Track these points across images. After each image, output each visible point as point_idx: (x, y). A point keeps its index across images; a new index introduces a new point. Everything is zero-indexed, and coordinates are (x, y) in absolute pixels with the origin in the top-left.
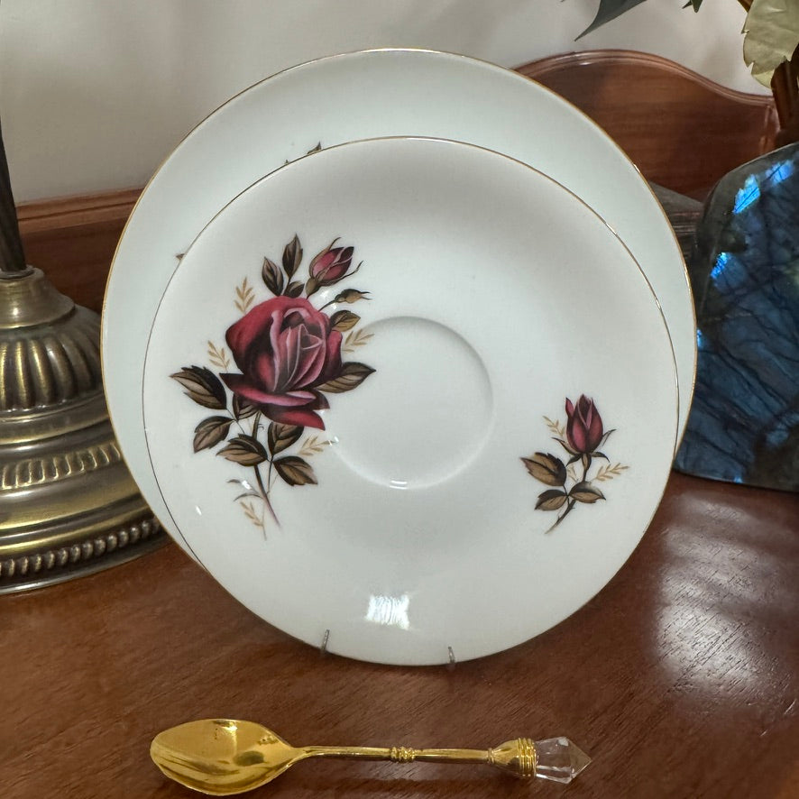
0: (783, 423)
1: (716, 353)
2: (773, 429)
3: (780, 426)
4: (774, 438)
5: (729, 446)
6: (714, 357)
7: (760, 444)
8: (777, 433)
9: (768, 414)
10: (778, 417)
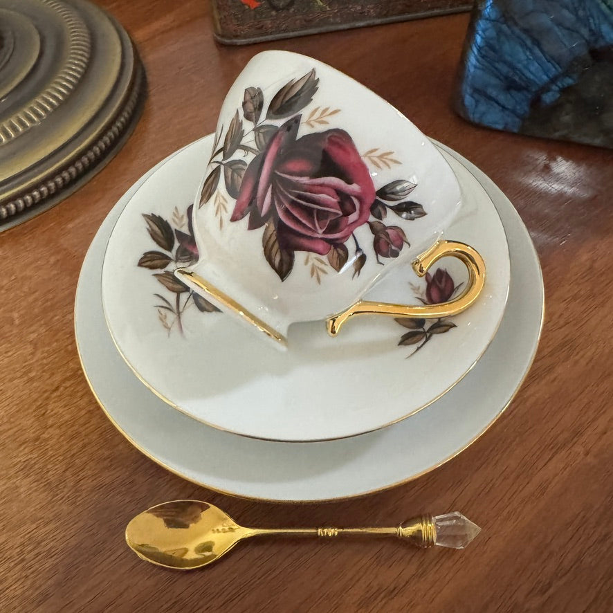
0: (557, 85)
1: (505, 22)
2: (549, 90)
3: (554, 87)
4: (548, 98)
5: (509, 103)
6: (504, 27)
7: (536, 102)
8: (550, 94)
9: (545, 78)
10: (553, 80)
